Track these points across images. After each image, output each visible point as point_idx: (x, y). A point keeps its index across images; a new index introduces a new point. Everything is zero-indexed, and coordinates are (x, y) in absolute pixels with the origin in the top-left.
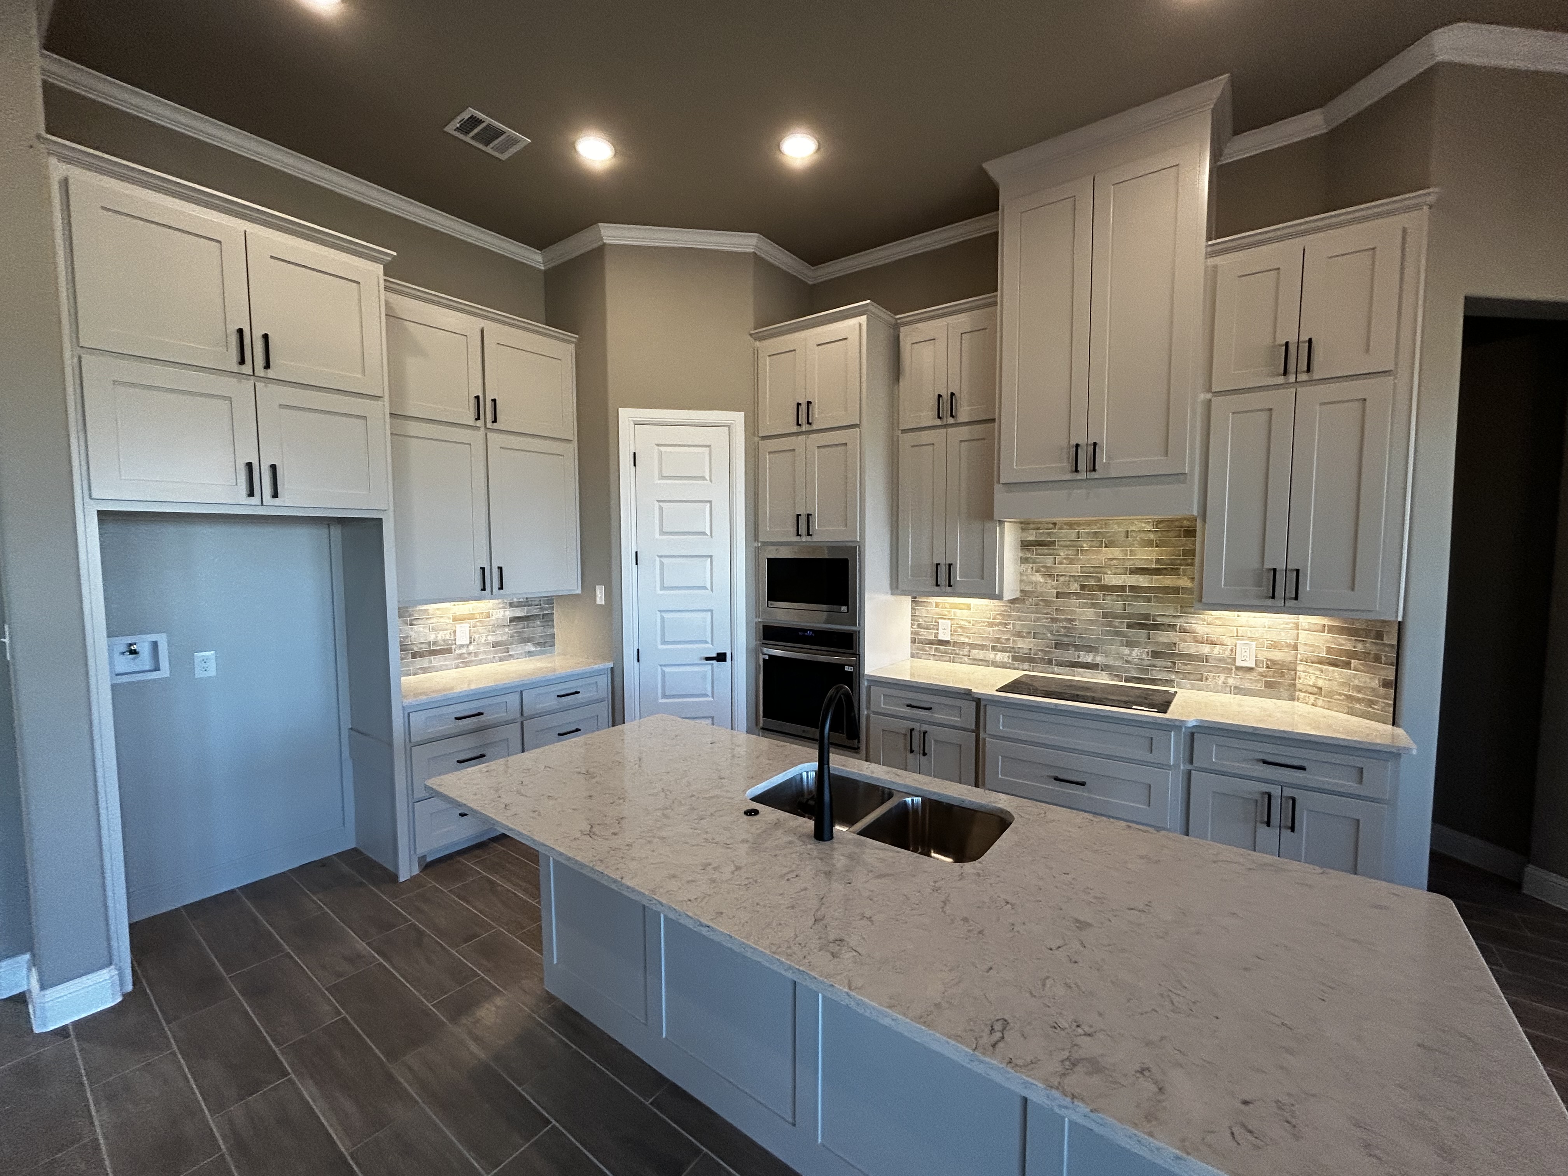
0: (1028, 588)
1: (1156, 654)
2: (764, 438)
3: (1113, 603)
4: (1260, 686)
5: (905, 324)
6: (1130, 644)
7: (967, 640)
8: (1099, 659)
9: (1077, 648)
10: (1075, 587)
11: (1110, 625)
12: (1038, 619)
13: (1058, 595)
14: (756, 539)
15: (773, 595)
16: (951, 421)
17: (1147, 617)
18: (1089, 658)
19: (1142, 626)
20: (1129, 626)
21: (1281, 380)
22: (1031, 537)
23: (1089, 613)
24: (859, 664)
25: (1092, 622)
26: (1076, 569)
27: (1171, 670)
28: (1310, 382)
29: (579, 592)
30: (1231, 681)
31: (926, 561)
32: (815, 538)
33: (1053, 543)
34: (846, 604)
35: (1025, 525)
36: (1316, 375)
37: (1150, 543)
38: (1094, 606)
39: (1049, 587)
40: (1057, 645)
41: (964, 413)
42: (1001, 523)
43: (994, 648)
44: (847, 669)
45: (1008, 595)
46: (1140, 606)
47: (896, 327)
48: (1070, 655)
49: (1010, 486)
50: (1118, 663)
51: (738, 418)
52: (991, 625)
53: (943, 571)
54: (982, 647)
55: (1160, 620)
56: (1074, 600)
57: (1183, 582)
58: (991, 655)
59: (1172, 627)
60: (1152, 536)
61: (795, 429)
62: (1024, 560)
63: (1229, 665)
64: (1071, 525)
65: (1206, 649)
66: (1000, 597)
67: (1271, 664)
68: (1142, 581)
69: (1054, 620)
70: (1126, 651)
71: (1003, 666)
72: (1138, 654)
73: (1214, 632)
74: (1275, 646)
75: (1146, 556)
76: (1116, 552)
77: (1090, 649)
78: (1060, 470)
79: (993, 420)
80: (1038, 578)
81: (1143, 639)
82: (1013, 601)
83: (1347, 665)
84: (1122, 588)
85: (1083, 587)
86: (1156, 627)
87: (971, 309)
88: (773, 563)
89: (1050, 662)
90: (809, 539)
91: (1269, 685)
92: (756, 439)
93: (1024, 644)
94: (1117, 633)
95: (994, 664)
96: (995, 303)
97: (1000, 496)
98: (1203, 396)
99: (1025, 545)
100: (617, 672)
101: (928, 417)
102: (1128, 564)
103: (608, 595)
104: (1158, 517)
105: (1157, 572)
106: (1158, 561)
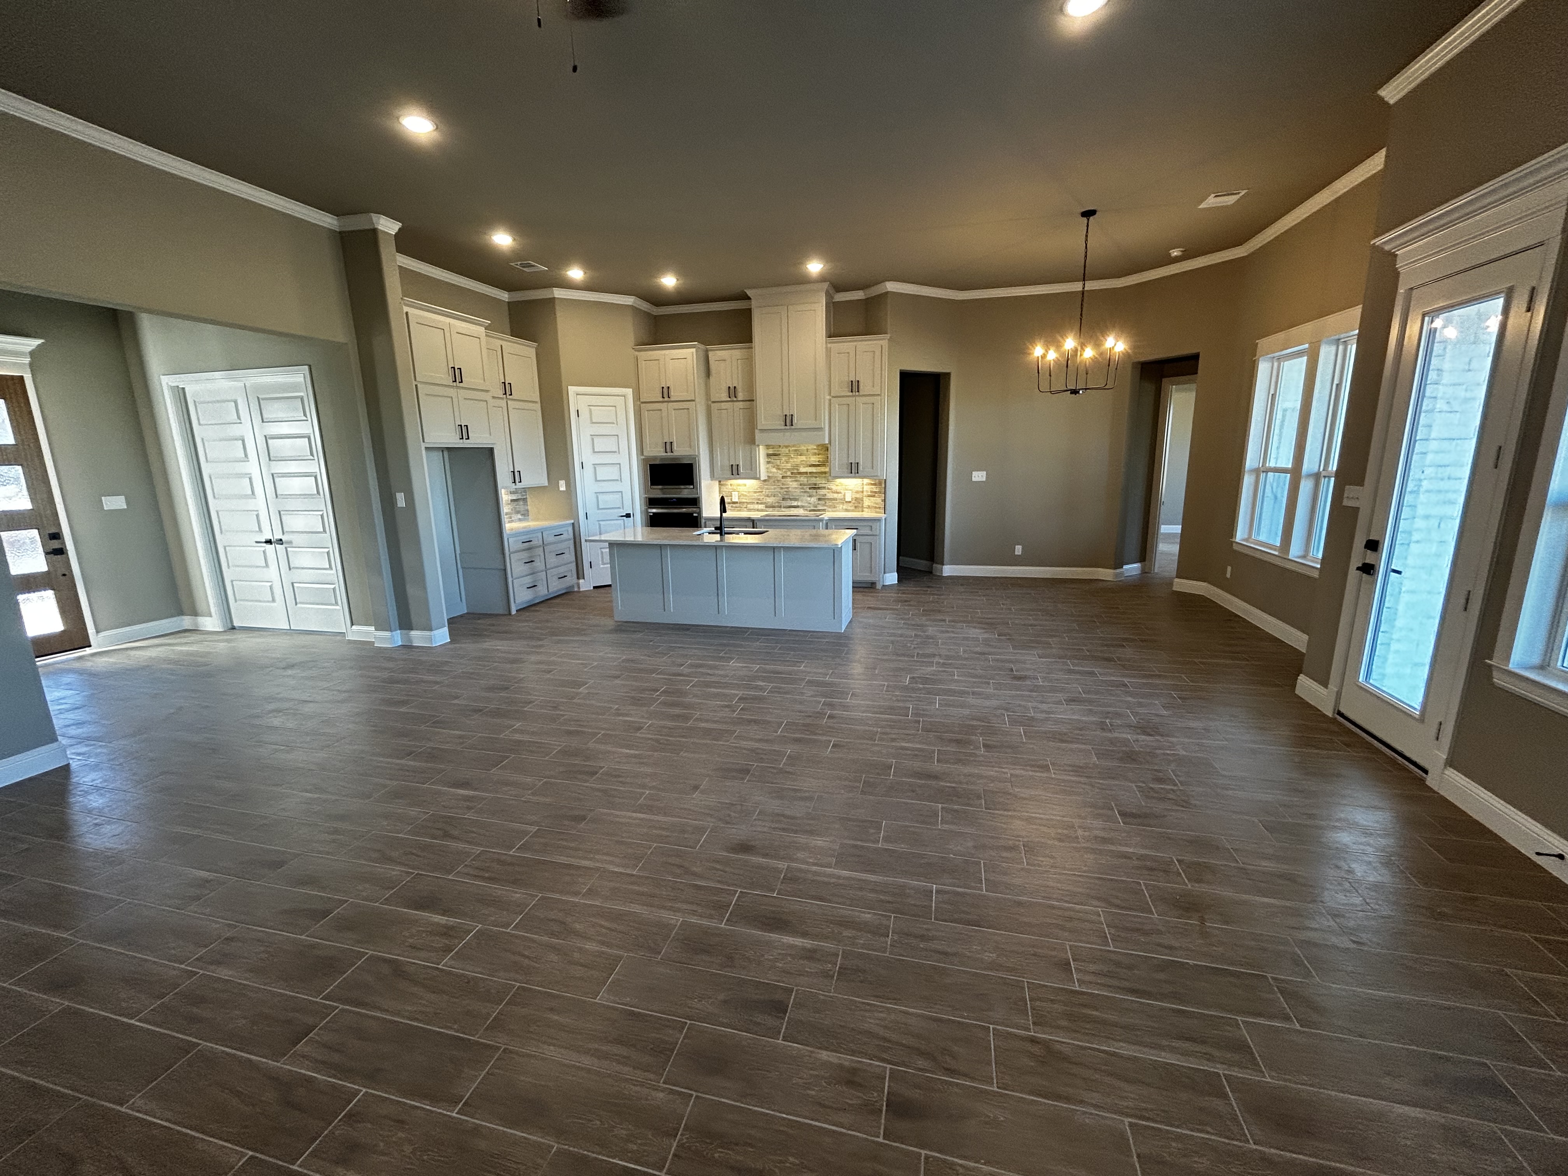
0: (770, 475)
1: (819, 499)
2: (643, 403)
3: (803, 479)
4: (853, 508)
5: (712, 350)
6: (810, 496)
7: (745, 501)
8: (799, 504)
9: (791, 499)
10: (789, 474)
11: (803, 489)
12: (775, 489)
13: (783, 477)
14: (642, 454)
15: (653, 483)
16: (735, 399)
17: (815, 484)
18: (795, 503)
19: (814, 488)
20: (810, 489)
21: (851, 394)
22: (771, 451)
23: (795, 485)
24: (700, 513)
25: (796, 488)
26: (789, 466)
27: (824, 505)
28: (859, 396)
29: (547, 484)
30: (844, 507)
31: (727, 464)
32: (675, 454)
33: (780, 454)
34: (692, 484)
35: (768, 447)
36: (861, 393)
37: (815, 454)
38: (796, 481)
39: (779, 474)
40: (784, 499)
41: (740, 396)
42: (758, 446)
43: (757, 503)
44: (695, 515)
45: (762, 479)
46: (813, 480)
47: (707, 351)
48: (789, 503)
49: (762, 431)
50: (806, 505)
51: (629, 392)
52: (755, 492)
53: (735, 468)
54: (753, 503)
55: (820, 485)
56: (789, 479)
57: (827, 470)
58: (756, 506)
59: (824, 488)
60: (816, 451)
61: (661, 399)
62: (768, 462)
63: (843, 501)
64: (787, 447)
65: (836, 496)
66: (759, 479)
67: (856, 499)
68: (814, 470)
69: (782, 488)
70: (809, 499)
71: (762, 510)
72: (813, 500)
73: (839, 489)
74: (857, 492)
75: (814, 459)
76: (804, 458)
77: (796, 500)
78: (779, 424)
79: (753, 400)
80: (774, 470)
81: (814, 494)
82: (765, 481)
83: (874, 496)
84: (806, 473)
85: (792, 473)
86: (819, 488)
87: (740, 349)
88: (652, 467)
89: (780, 507)
90: (672, 454)
91: (856, 507)
92: (638, 403)
93: (770, 500)
94: (805, 492)
95: (758, 510)
96: (752, 348)
97: (758, 435)
98: (828, 397)
99: (769, 455)
100: (576, 525)
101: (724, 396)
102: (808, 463)
103: (568, 485)
104: (819, 443)
105: (818, 466)
106: (819, 461)
